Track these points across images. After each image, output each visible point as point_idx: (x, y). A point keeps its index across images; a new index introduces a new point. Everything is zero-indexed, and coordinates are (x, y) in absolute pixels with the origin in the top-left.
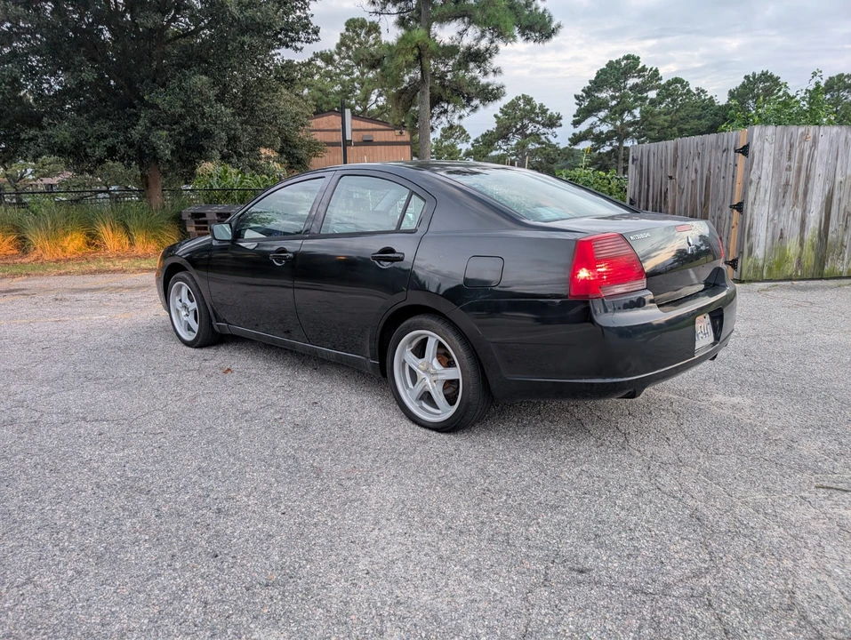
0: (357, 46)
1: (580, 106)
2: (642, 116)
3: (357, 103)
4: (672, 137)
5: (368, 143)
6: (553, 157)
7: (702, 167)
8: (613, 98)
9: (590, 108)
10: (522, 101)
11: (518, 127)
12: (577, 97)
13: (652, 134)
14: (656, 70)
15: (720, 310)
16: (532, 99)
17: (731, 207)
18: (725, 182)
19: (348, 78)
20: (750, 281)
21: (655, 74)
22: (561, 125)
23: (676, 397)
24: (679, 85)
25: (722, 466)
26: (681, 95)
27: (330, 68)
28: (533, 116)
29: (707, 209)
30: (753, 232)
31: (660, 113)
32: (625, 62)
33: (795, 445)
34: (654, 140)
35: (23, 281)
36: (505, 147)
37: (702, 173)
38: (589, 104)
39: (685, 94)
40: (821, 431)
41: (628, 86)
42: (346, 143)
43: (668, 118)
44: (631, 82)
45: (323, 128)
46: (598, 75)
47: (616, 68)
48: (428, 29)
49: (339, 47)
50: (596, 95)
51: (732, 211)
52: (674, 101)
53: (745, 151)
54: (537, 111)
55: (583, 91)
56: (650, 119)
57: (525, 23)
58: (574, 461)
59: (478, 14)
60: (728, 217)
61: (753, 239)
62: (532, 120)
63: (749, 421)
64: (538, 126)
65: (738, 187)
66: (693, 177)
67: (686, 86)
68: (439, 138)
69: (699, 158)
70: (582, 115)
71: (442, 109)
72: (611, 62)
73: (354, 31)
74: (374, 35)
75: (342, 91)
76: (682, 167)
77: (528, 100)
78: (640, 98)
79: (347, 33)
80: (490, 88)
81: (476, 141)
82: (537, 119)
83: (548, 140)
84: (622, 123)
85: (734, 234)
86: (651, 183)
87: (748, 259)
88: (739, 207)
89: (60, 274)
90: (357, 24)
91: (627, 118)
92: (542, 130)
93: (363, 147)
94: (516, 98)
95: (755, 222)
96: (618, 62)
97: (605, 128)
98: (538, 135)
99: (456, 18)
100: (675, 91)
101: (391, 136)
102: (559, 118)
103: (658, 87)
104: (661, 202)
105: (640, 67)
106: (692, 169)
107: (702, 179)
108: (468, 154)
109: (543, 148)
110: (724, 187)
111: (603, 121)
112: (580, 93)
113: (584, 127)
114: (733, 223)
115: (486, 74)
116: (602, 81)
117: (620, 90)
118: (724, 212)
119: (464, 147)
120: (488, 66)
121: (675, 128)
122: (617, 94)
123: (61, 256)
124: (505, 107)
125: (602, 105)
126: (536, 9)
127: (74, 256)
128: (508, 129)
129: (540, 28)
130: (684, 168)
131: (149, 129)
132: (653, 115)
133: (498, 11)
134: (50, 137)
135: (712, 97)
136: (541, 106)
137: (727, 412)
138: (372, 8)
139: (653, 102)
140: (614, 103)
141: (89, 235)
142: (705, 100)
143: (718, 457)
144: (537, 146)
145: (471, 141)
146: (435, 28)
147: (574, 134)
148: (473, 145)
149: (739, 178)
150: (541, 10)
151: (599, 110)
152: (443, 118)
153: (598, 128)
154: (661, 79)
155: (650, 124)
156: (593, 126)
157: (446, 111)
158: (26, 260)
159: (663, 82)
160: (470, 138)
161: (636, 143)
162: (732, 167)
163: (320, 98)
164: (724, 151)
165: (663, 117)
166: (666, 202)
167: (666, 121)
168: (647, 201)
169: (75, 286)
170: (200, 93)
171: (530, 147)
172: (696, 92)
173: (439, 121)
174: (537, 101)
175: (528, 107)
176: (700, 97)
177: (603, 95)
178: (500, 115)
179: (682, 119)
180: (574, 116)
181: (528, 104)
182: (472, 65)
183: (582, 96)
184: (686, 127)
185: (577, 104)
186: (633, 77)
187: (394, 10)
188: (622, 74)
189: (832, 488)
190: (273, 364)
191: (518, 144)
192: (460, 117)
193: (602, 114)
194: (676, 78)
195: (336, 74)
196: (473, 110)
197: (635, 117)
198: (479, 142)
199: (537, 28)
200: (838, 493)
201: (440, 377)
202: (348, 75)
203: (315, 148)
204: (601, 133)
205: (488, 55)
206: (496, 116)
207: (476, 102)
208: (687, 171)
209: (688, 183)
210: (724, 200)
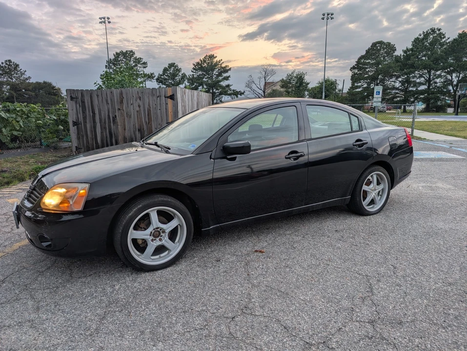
7: (143, 104)
17: (167, 122)
18: (161, 112)
29: (150, 125)
37: (144, 107)
53: (171, 97)
65: (170, 114)
66: (138, 109)
69: (140, 99)
104: (109, 123)
106: (136, 105)
107: (144, 110)
130: (130, 104)
149: (170, 110)
162: (164, 104)
164: (158, 97)
166: (115, 122)
168: (94, 123)
208: (132, 106)
209: (134, 112)
210: (162, 120)
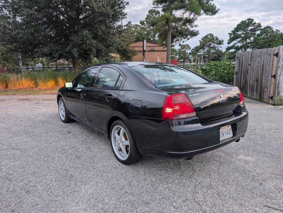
0: (152, 19)
1: (231, 37)
2: (254, 40)
3: (151, 38)
4: (266, 47)
5: (153, 51)
6: (220, 55)
7: (261, 61)
8: (243, 34)
9: (234, 38)
10: (209, 35)
11: (208, 44)
12: (229, 34)
13: (258, 46)
14: (260, 24)
15: (235, 124)
16: (213, 35)
17: (271, 76)
18: (269, 67)
19: (149, 29)
20: (278, 105)
21: (259, 25)
22: (223, 44)
23: (224, 155)
24: (269, 29)
25: (226, 191)
26: (270, 32)
27: (143, 26)
28: (213, 41)
29: (263, 77)
30: (280, 86)
31: (261, 39)
32: (248, 21)
33: (264, 183)
34: (259, 48)
35: (33, 96)
36: (203, 52)
37: (261, 63)
38: (234, 36)
39: (271, 32)
40: (279, 177)
41: (249, 30)
42: (144, 51)
43: (264, 41)
44: (250, 28)
45: (137, 46)
46: (238, 26)
47: (244, 23)
48: (171, 12)
49: (146, 19)
50: (237, 33)
51: (272, 78)
52: (267, 35)
53: (277, 55)
54: (215, 39)
55: (232, 32)
56: (256, 41)
57: (206, 9)
58: (167, 182)
59: (188, 7)
60: (270, 80)
61: (280, 89)
62: (213, 42)
63: (249, 169)
64: (215, 44)
65: (274, 69)
66: (258, 65)
67: (271, 29)
68: (180, 48)
69: (260, 57)
70: (231, 40)
71: (177, 39)
72: (242, 21)
73: (151, 14)
74: (158, 15)
75: (147, 34)
76: (254, 61)
77: (212, 35)
78: (253, 34)
79: (149, 15)
80: (194, 32)
81: (193, 49)
82: (215, 42)
83: (218, 49)
84: (246, 43)
85: (272, 87)
86: (243, 67)
87: (277, 96)
88: (274, 76)
89: (44, 94)
90: (152, 11)
91: (248, 41)
92: (216, 46)
93: (151, 52)
94: (207, 35)
95: (281, 82)
96: (245, 21)
97: (239, 45)
98: (215, 47)
99: (182, 8)
100: (267, 31)
101: (161, 48)
102: (223, 41)
103: (261, 29)
104: (246, 74)
105: (253, 23)
106: (257, 61)
107: (261, 66)
108: (190, 54)
109: (216, 52)
110: (269, 68)
111: (239, 42)
112: (231, 32)
113: (232, 44)
114: (272, 83)
115: (192, 27)
116: (239, 28)
117: (246, 31)
118: (269, 79)
119: (188, 51)
120: (193, 24)
121: (267, 44)
122: (245, 33)
123: (47, 88)
124: (203, 38)
125: (239, 36)
126: (210, 4)
127: (50, 88)
128: (204, 45)
129: (212, 11)
130: (255, 61)
131: (72, 48)
132: (258, 40)
133: (195, 5)
134: (42, 51)
135: (282, 33)
136: (216, 37)
137: (242, 164)
138: (153, 6)
139: (258, 35)
140: (243, 36)
141: (56, 81)
142: (279, 34)
143: (227, 186)
144: (214, 51)
145: (191, 49)
146: (174, 12)
147: (228, 47)
148: (191, 51)
149: (275, 65)
150: (212, 4)
151: (238, 38)
152: (177, 42)
153: (237, 45)
154: (261, 27)
155: (257, 43)
156: (235, 44)
157: (178, 40)
158: (36, 89)
159: (262, 28)
160: (191, 48)
161: (251, 50)
162: (272, 61)
163: (139, 36)
164: (269, 55)
165: (262, 40)
166: (248, 74)
167: (263, 42)
168: (242, 73)
169: (45, 98)
170: (86, 36)
171: (212, 51)
172: (275, 31)
173: (176, 43)
174: (215, 36)
175: (211, 38)
176: (277, 33)
177: (239, 33)
178: (201, 40)
179: (269, 41)
180: (228, 40)
181: (211, 37)
182: (187, 24)
183: (231, 33)
184: (271, 44)
185: (229, 36)
186: (251, 26)
187: (161, 6)
188: (246, 25)
189: (270, 207)
190: (85, 131)
191: (207, 50)
192: (183, 42)
193: (238, 40)
194: (268, 26)
195: (145, 28)
196: (187, 40)
197: (251, 40)
198: (194, 50)
199: (210, 10)
200: (273, 210)
201: (124, 144)
202: (149, 28)
203: (134, 53)
204: (238, 46)
205: (193, 21)
206: (200, 41)
207: (189, 37)
208: (255, 62)
209: (256, 67)
210: (269, 73)
